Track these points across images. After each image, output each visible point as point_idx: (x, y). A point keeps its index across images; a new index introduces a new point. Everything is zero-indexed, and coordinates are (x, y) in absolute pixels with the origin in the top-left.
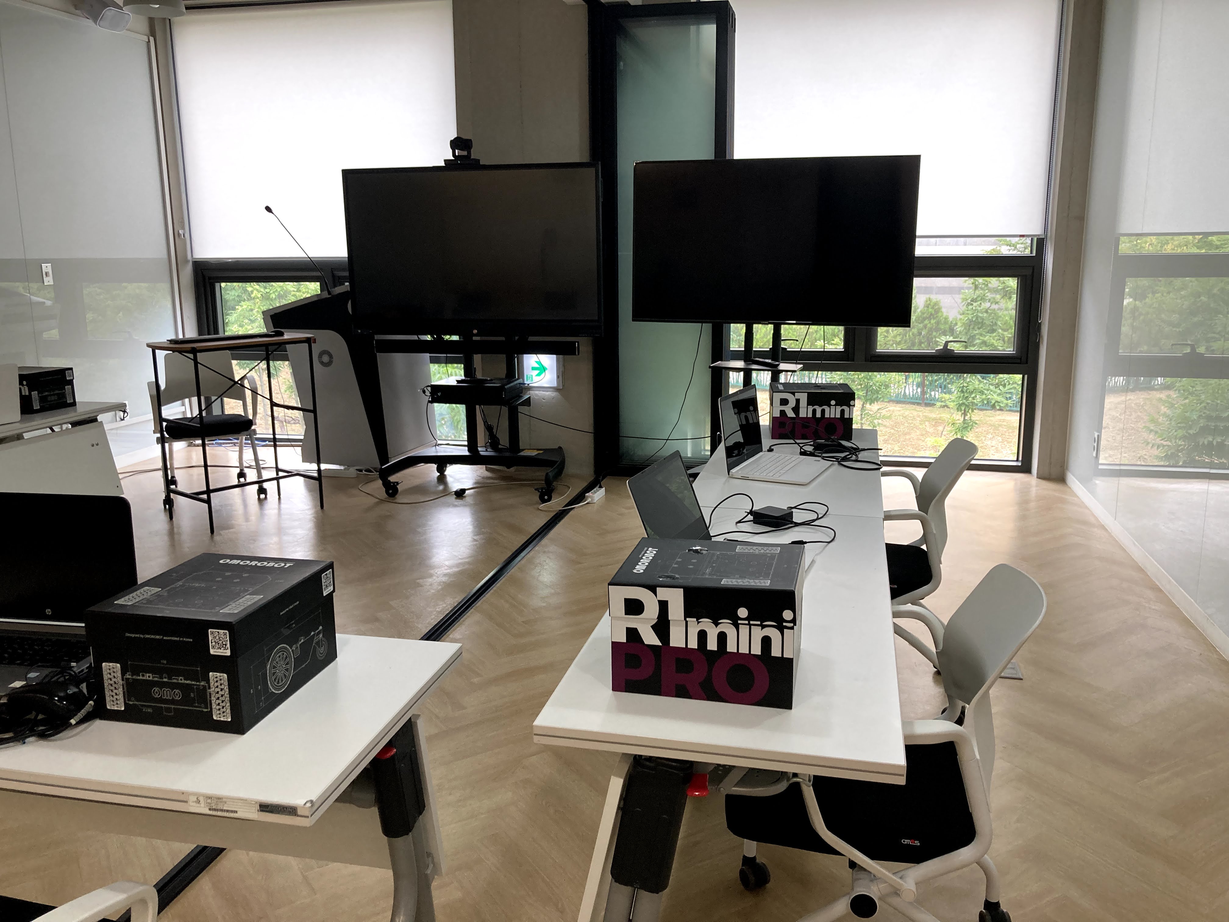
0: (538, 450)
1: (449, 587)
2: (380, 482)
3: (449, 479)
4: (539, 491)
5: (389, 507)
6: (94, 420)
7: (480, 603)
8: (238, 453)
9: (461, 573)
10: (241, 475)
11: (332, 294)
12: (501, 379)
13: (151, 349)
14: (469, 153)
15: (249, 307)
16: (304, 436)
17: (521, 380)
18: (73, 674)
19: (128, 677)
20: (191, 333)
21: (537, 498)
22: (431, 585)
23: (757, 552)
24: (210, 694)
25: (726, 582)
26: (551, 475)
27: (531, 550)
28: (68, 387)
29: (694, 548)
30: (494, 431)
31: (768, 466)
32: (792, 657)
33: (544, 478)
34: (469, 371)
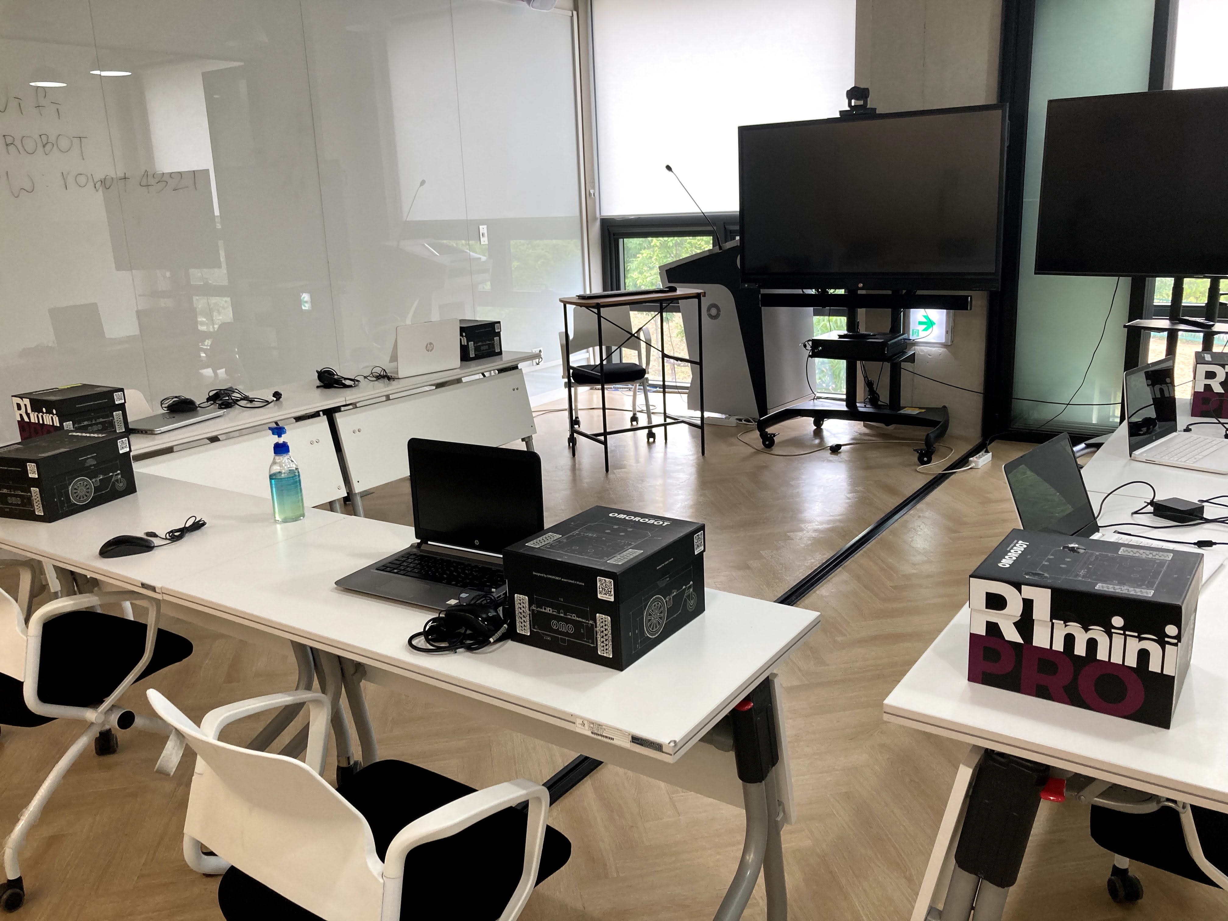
0: (920, 408)
1: (818, 543)
2: (758, 433)
3: (825, 433)
4: (918, 452)
5: (765, 458)
6: (515, 368)
7: (849, 563)
8: (632, 398)
9: (832, 530)
10: (634, 419)
11: (723, 249)
12: (884, 334)
13: (562, 304)
14: (866, 103)
15: (649, 255)
16: (691, 384)
17: (906, 335)
18: (493, 598)
19: (534, 608)
20: (597, 289)
21: (916, 459)
22: (801, 539)
23: (1144, 556)
24: (596, 632)
25: (1100, 587)
26: (932, 436)
27: (905, 513)
28: (496, 338)
29: (1070, 546)
30: (875, 386)
31: (1181, 449)
32: (1174, 675)
33: (924, 438)
34: (852, 325)
